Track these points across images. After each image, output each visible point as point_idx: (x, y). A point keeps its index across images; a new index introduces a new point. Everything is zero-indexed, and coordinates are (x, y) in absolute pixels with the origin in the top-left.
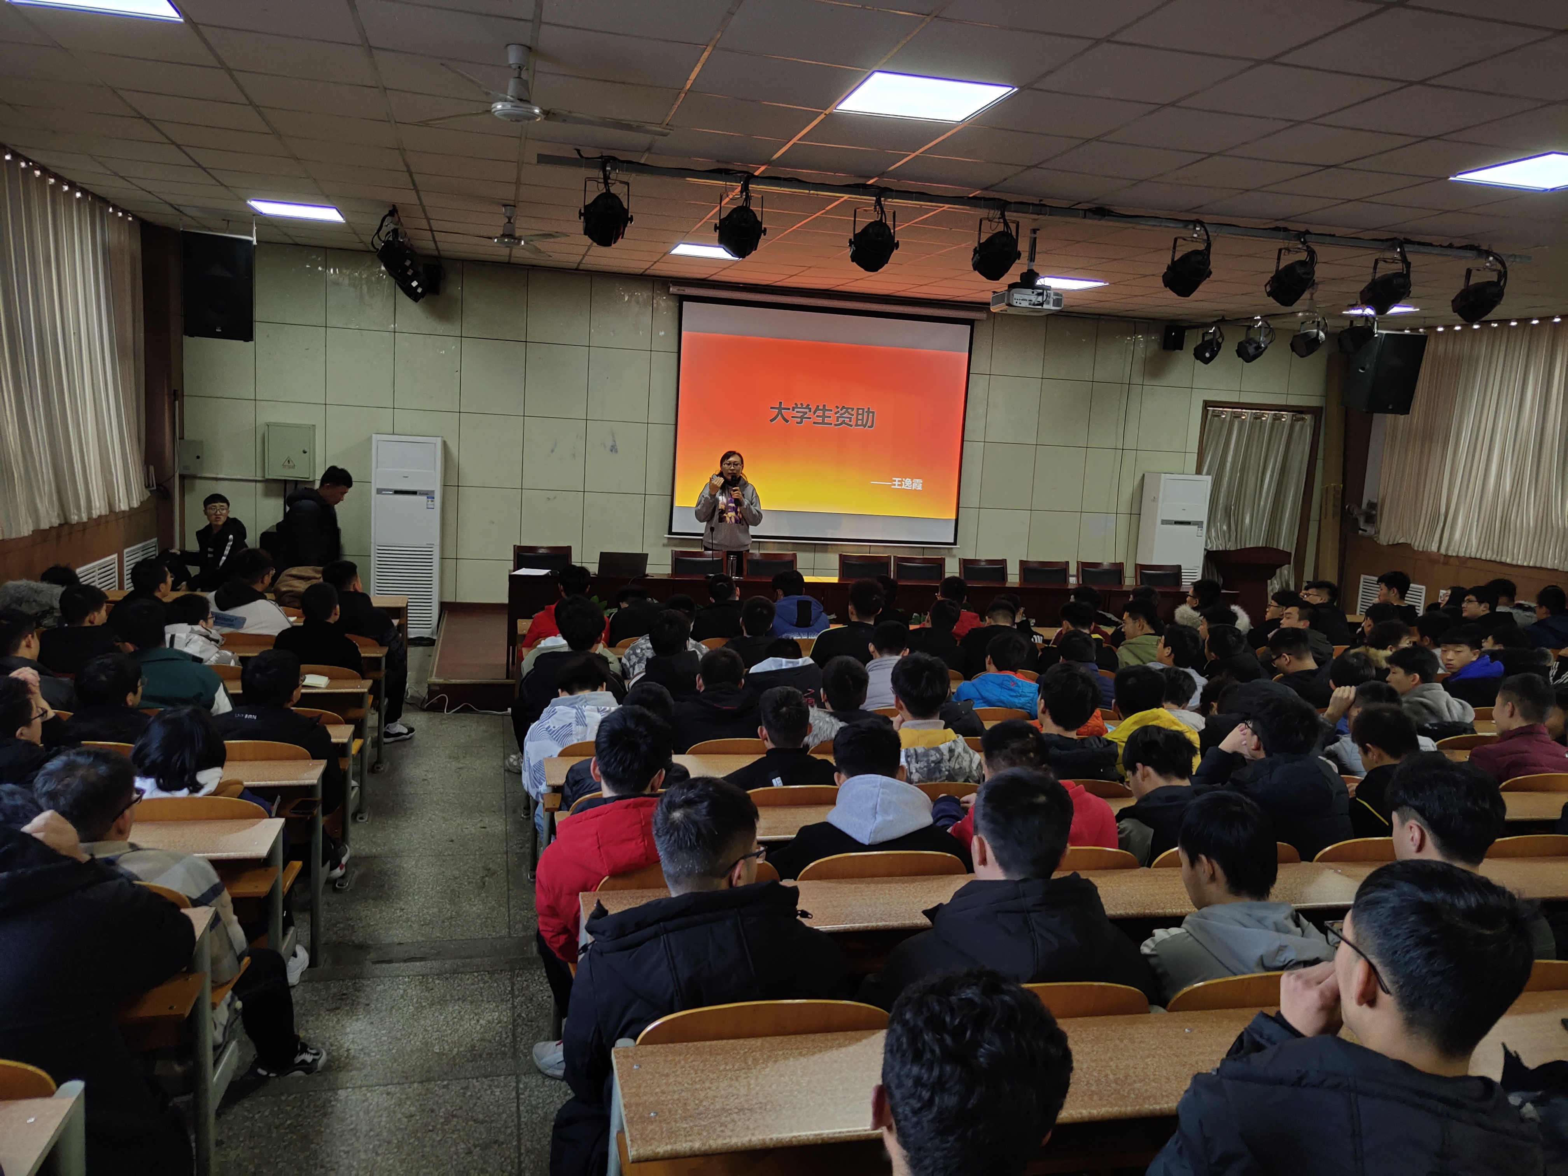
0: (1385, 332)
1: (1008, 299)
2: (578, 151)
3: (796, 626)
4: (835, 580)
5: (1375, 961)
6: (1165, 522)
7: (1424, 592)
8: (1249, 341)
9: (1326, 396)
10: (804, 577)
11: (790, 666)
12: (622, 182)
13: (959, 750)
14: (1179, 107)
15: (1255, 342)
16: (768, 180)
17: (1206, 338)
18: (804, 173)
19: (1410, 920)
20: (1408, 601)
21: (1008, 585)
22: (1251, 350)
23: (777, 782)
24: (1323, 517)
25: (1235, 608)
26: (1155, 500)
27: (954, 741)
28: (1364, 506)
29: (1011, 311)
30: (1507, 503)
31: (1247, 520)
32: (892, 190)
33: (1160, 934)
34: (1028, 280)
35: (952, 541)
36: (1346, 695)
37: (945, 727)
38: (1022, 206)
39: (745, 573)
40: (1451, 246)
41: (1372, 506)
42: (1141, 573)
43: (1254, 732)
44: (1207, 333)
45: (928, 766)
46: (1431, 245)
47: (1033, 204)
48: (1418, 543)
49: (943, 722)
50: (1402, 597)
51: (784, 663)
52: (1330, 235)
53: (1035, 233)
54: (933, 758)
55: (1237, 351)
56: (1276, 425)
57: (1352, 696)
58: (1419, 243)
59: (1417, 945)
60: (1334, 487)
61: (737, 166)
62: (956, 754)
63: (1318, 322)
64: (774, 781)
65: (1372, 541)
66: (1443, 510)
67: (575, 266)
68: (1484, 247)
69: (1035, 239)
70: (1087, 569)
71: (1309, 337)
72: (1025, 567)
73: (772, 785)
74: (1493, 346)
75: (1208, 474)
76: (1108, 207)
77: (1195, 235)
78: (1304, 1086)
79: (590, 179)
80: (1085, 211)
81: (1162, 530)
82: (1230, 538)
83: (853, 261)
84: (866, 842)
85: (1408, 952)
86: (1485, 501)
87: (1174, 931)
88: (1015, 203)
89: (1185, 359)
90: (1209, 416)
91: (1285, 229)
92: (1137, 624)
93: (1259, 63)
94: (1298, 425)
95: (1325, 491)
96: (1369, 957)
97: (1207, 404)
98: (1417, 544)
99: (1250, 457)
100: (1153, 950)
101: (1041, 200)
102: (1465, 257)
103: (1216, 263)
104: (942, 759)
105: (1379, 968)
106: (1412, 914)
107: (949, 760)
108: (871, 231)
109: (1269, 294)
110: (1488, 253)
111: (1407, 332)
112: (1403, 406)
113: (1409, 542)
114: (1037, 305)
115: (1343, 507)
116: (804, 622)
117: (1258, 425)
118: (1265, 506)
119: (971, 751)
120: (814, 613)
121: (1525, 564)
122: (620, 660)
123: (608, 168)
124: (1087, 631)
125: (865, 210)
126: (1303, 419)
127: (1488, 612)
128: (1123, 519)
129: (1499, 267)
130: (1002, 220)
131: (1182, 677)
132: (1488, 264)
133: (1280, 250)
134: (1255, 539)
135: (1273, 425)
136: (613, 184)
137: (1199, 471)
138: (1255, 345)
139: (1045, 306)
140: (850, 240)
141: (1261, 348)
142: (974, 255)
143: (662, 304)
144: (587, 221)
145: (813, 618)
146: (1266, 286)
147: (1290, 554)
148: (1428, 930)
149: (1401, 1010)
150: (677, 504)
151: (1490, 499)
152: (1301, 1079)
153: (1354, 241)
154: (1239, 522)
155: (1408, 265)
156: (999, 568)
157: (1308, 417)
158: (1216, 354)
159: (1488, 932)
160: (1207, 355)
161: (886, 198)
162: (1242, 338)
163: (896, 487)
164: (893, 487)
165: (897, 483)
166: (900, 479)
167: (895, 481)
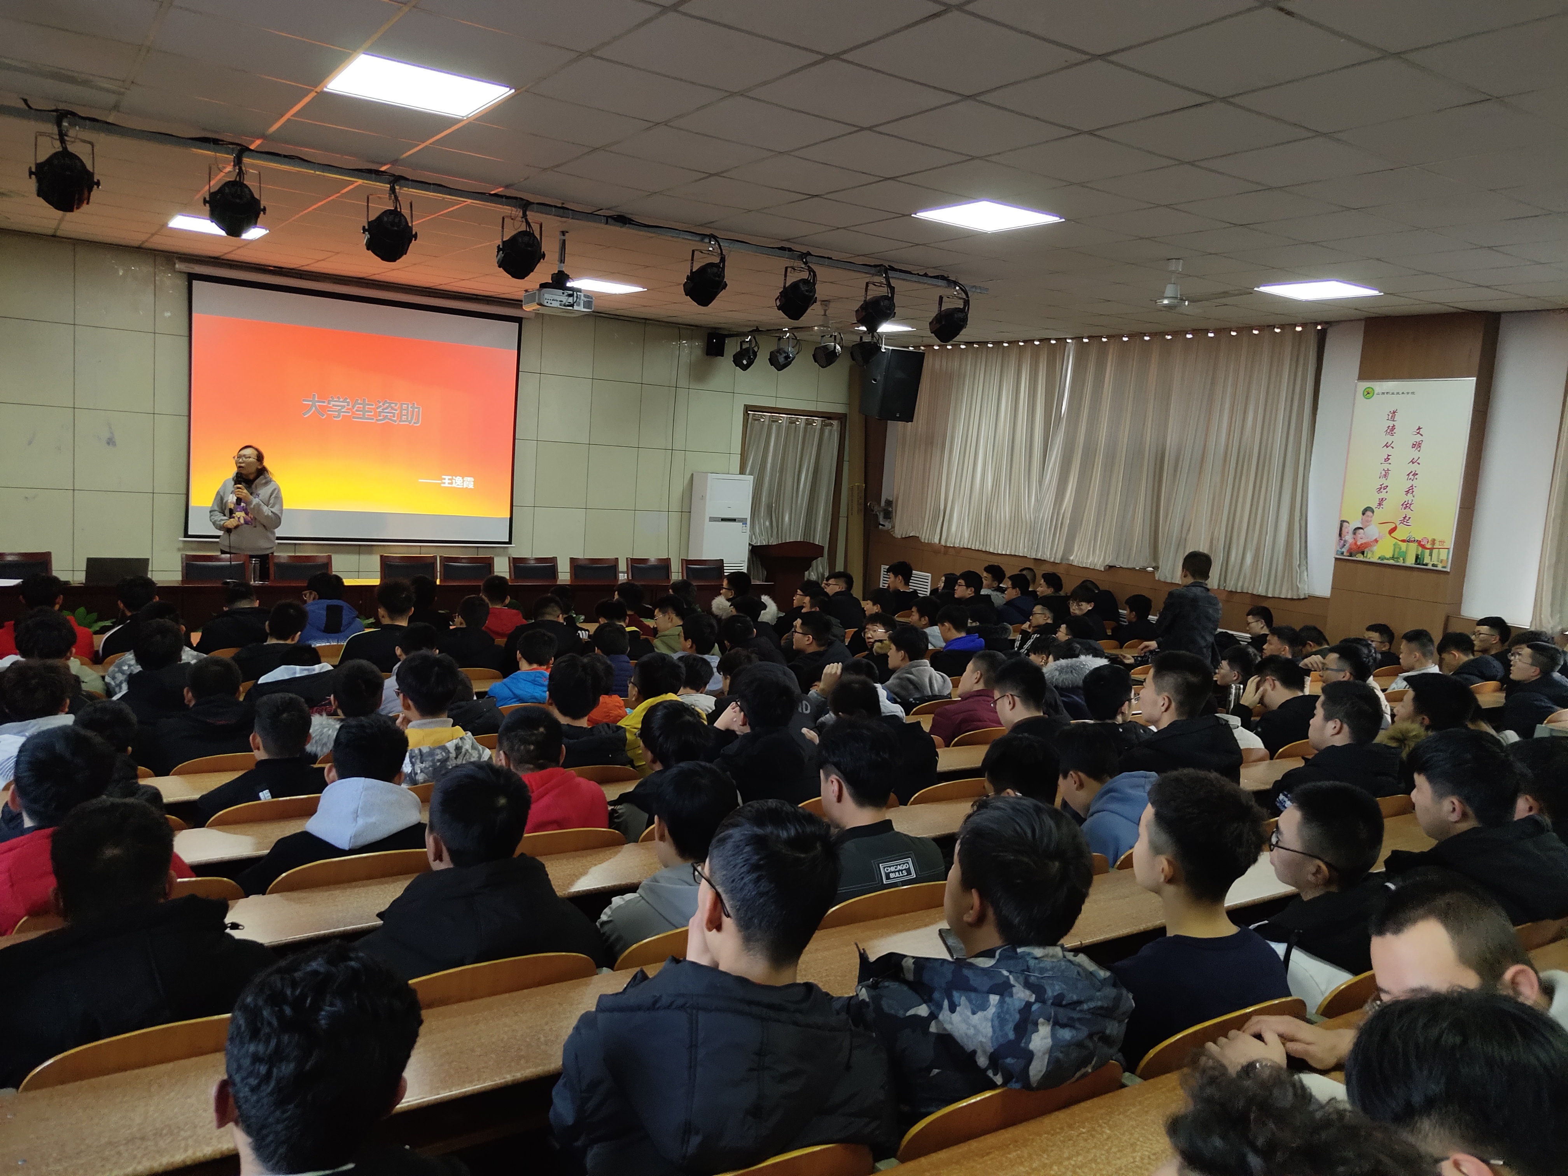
0: (891, 348)
1: (539, 299)
2: (25, 101)
3: (324, 631)
4: (376, 582)
5: (720, 890)
6: (712, 519)
7: (930, 578)
8: (779, 351)
9: (849, 404)
10: (344, 580)
11: (305, 673)
12: (85, 141)
13: (467, 746)
14: (670, 126)
15: (785, 352)
16: (265, 156)
17: (744, 347)
18: (306, 152)
19: (745, 851)
20: (913, 586)
21: (558, 583)
22: (781, 359)
23: (265, 795)
24: (850, 514)
25: (765, 599)
26: (703, 498)
27: (461, 739)
28: (883, 503)
29: (542, 310)
30: (989, 500)
31: (787, 518)
32: (407, 179)
33: (617, 901)
34: (559, 281)
35: (508, 540)
36: (833, 672)
37: (453, 725)
38: (544, 207)
39: (272, 576)
40: (926, 275)
41: (889, 503)
42: (687, 567)
43: (742, 710)
44: (744, 341)
45: (434, 766)
46: (910, 273)
47: (556, 207)
48: (925, 537)
49: (451, 720)
50: (907, 583)
51: (298, 671)
52: (828, 258)
53: (564, 235)
54: (439, 757)
55: (770, 360)
56: (808, 430)
57: (839, 672)
58: (901, 271)
59: (748, 872)
60: (858, 486)
61: (228, 137)
62: (463, 750)
63: (835, 336)
64: (261, 794)
65: (889, 534)
66: (942, 507)
67: (50, 232)
68: (952, 278)
69: (564, 241)
70: (636, 565)
71: (827, 349)
72: (574, 563)
73: (259, 799)
74: (976, 365)
75: (751, 474)
76: (629, 216)
77: (711, 249)
78: (658, 1009)
79: (42, 134)
80: (608, 217)
81: (710, 527)
82: (772, 532)
83: (368, 249)
84: (346, 847)
85: (743, 878)
86: (973, 500)
87: (629, 896)
88: (538, 204)
89: (726, 363)
90: (750, 420)
91: (790, 250)
92: (667, 617)
93: (732, 94)
94: (827, 430)
95: (851, 489)
96: (717, 887)
97: (747, 408)
98: (923, 537)
99: (788, 458)
100: (609, 916)
101: (563, 204)
102: (938, 286)
103: (729, 275)
104: (449, 757)
105: (724, 896)
106: (746, 845)
107: (456, 758)
108: (385, 219)
109: (779, 308)
110: (956, 283)
111: (911, 349)
112: (908, 415)
113: (917, 535)
114: (568, 306)
115: (866, 504)
116: (333, 627)
117: (793, 429)
118: (802, 504)
119: (480, 747)
120: (345, 618)
121: (1004, 553)
122: (103, 678)
123: (65, 124)
124: (622, 624)
125: (380, 198)
126: (831, 425)
127: (973, 595)
128: (675, 518)
129: (964, 297)
130: (524, 219)
131: (700, 664)
132: (955, 293)
133: (786, 268)
134: (794, 535)
135: (805, 429)
136: (73, 142)
137: (742, 472)
138: (784, 355)
139: (576, 308)
140: (364, 227)
141: (790, 357)
142: (498, 252)
143: (168, 282)
144: (39, 181)
145: (344, 622)
146: (776, 300)
147: (822, 548)
148: (756, 857)
149: (740, 931)
150: (193, 503)
151: (977, 497)
152: (655, 1002)
153: (847, 265)
154: (780, 519)
155: (892, 289)
156: (549, 567)
157: (835, 423)
158: (753, 362)
159: (803, 856)
160: (745, 362)
161: (401, 187)
162: (774, 348)
163: (447, 485)
164: (443, 485)
165: (447, 481)
166: (450, 477)
167: (445, 479)
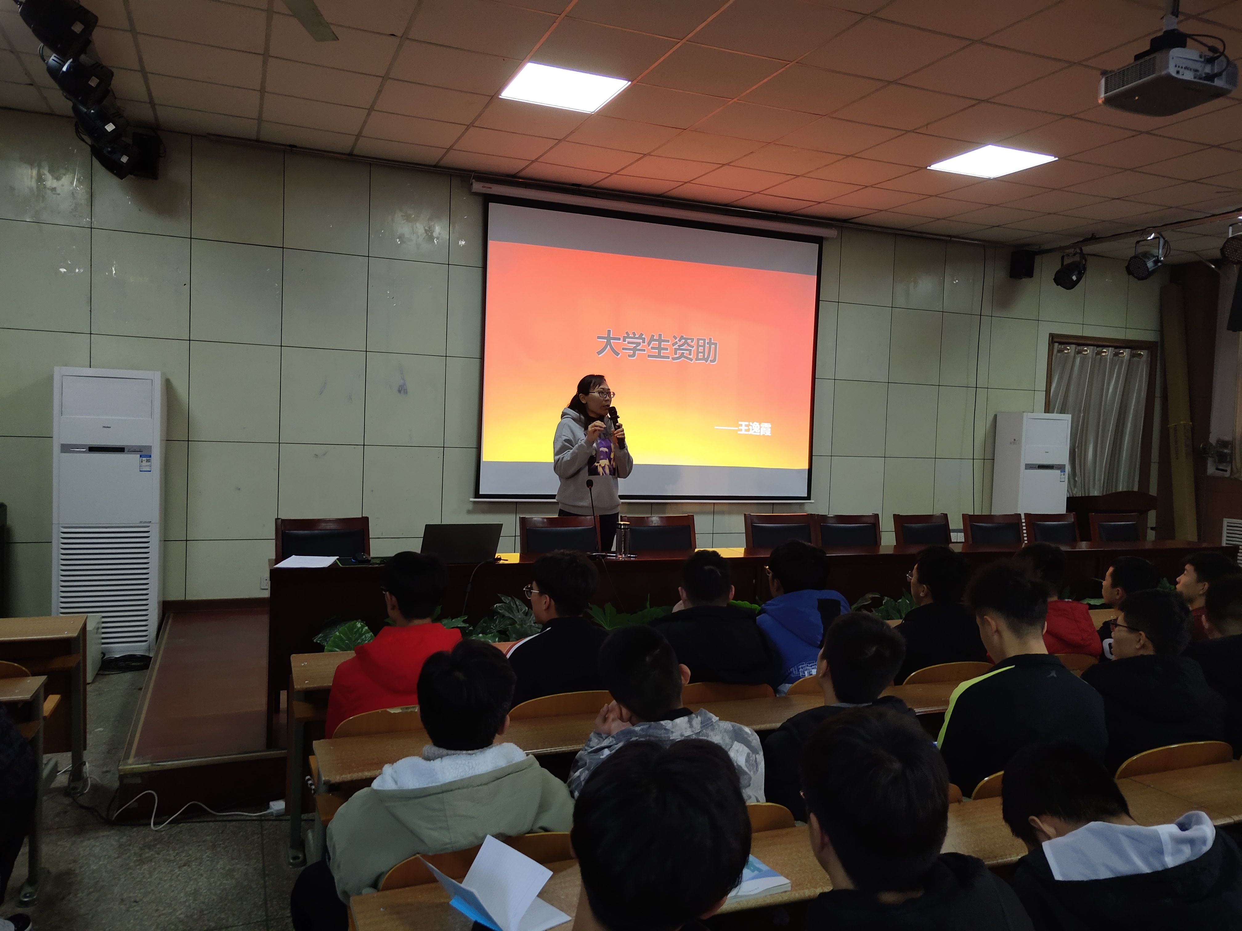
6: (1029, 467)
8: (1145, 255)
9: (1161, 329)
15: (1153, 256)
22: (1150, 264)
24: (1173, 458)
26: (1015, 441)
35: (806, 495)
41: (1224, 444)
56: (1115, 364)
60: (1184, 425)
67: (346, 149)
81: (1027, 475)
82: (1075, 483)
90: (1054, 353)
94: (1135, 362)
95: (1173, 430)
97: (1054, 339)
117: (1099, 361)
126: (1140, 355)
128: (978, 466)
135: (1112, 364)
137: (1050, 408)
138: (1153, 259)
143: (462, 205)
150: (484, 458)
157: (1144, 353)
158: (1082, 277)
160: (1072, 278)
163: (743, 432)
164: (739, 432)
165: (744, 428)
166: (747, 423)
167: (741, 425)
